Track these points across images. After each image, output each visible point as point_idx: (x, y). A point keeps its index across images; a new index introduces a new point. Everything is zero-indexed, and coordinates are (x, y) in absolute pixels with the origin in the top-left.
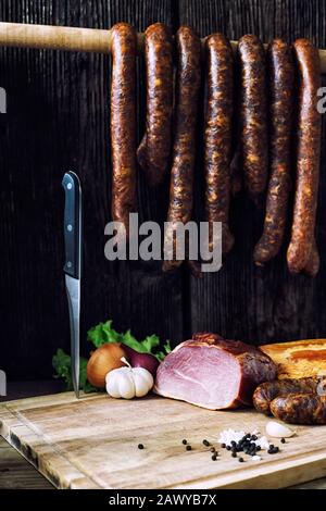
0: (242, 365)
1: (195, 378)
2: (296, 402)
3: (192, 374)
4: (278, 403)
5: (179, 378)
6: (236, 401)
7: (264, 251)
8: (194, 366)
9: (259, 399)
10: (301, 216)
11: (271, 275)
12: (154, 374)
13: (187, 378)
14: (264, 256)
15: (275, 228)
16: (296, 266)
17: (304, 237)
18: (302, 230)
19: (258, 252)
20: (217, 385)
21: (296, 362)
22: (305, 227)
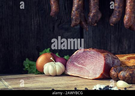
0: (105, 57)
1: (83, 65)
2: (131, 72)
3: (82, 64)
4: (122, 74)
5: (76, 66)
6: (102, 74)
7: (114, 19)
8: (83, 60)
9: (113, 72)
10: (130, 3)
11: (117, 33)
12: (65, 65)
13: (80, 66)
14: (114, 21)
15: (118, 8)
16: (128, 25)
17: (131, 12)
18: (130, 9)
19: (111, 19)
20: (93, 67)
21: (130, 60)
22: (131, 7)
